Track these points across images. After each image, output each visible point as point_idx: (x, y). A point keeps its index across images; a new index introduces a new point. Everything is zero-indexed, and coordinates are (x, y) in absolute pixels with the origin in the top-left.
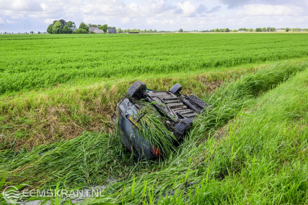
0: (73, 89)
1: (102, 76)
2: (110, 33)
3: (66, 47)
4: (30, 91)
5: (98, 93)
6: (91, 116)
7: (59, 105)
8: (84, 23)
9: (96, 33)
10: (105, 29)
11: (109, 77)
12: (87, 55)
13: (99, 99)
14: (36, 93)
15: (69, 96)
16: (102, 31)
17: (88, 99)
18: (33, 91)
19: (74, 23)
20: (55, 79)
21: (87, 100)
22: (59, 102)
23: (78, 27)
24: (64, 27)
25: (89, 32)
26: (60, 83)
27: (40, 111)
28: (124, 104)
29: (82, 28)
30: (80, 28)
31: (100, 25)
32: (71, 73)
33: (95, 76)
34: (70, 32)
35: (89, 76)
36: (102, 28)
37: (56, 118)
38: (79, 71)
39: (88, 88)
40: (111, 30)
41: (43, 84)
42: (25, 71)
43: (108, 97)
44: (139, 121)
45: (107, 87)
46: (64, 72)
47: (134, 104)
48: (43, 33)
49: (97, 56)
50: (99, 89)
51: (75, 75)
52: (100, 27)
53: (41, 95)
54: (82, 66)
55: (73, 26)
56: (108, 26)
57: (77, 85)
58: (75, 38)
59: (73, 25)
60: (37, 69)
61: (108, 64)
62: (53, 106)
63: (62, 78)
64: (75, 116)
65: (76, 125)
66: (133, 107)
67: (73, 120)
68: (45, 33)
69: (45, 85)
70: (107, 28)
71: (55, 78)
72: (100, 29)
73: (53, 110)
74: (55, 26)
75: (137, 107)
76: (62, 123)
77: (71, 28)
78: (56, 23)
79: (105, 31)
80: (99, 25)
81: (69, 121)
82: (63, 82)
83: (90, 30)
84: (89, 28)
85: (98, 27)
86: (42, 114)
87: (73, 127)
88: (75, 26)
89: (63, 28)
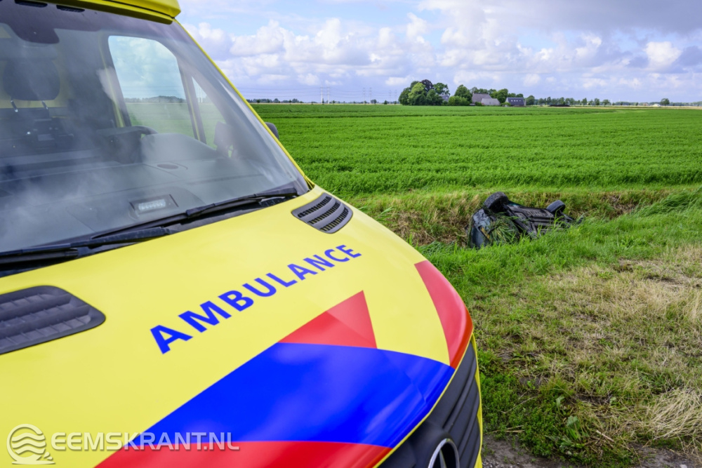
0: (428, 196)
1: (465, 184)
2: (512, 106)
3: (427, 136)
4: (382, 194)
5: (455, 202)
6: (444, 227)
7: (412, 212)
8: (464, 86)
9: (484, 106)
10: (502, 96)
11: (474, 186)
12: (453, 154)
13: (457, 209)
14: (388, 197)
15: (423, 203)
16: (496, 101)
17: (444, 208)
18: (385, 195)
19: (446, 86)
20: (409, 183)
21: (442, 210)
22: (412, 209)
23: (452, 93)
24: (429, 94)
25: (471, 103)
26: (415, 188)
27: (392, 216)
28: (478, 215)
29: (459, 95)
30: (456, 95)
31: (495, 90)
32: (428, 178)
33: (456, 183)
34: (438, 102)
35: (449, 182)
36: (496, 95)
37: (407, 224)
38: (439, 175)
39: (445, 196)
40: (513, 100)
41: (396, 187)
42: (376, 172)
43: (467, 208)
44: (490, 233)
45: (468, 198)
46: (420, 175)
47: (489, 215)
48: (391, 103)
49: (467, 156)
50: (458, 199)
51: (432, 180)
52: (493, 94)
53: (394, 199)
54: (443, 169)
55: (443, 91)
56: (510, 92)
57: (433, 192)
58: (446, 115)
59: (445, 89)
60: (390, 170)
61: (478, 168)
62: (405, 211)
63: (417, 183)
64: (427, 225)
65: (427, 234)
66: (486, 219)
67: (425, 229)
68: (395, 103)
69: (398, 189)
70: (506, 97)
71: (410, 181)
72: (492, 97)
73: (405, 216)
74: (413, 91)
75: (491, 218)
76: (412, 230)
77: (440, 95)
78: (416, 86)
79: (502, 101)
80: (491, 90)
81: (420, 229)
82: (418, 187)
83: (474, 99)
84: (472, 95)
85: (490, 94)
86: (394, 219)
87: (423, 236)
88: (448, 92)
89: (426, 95)
